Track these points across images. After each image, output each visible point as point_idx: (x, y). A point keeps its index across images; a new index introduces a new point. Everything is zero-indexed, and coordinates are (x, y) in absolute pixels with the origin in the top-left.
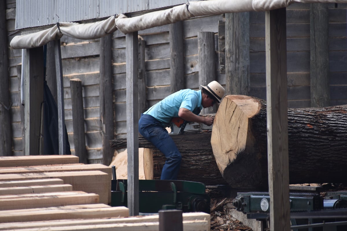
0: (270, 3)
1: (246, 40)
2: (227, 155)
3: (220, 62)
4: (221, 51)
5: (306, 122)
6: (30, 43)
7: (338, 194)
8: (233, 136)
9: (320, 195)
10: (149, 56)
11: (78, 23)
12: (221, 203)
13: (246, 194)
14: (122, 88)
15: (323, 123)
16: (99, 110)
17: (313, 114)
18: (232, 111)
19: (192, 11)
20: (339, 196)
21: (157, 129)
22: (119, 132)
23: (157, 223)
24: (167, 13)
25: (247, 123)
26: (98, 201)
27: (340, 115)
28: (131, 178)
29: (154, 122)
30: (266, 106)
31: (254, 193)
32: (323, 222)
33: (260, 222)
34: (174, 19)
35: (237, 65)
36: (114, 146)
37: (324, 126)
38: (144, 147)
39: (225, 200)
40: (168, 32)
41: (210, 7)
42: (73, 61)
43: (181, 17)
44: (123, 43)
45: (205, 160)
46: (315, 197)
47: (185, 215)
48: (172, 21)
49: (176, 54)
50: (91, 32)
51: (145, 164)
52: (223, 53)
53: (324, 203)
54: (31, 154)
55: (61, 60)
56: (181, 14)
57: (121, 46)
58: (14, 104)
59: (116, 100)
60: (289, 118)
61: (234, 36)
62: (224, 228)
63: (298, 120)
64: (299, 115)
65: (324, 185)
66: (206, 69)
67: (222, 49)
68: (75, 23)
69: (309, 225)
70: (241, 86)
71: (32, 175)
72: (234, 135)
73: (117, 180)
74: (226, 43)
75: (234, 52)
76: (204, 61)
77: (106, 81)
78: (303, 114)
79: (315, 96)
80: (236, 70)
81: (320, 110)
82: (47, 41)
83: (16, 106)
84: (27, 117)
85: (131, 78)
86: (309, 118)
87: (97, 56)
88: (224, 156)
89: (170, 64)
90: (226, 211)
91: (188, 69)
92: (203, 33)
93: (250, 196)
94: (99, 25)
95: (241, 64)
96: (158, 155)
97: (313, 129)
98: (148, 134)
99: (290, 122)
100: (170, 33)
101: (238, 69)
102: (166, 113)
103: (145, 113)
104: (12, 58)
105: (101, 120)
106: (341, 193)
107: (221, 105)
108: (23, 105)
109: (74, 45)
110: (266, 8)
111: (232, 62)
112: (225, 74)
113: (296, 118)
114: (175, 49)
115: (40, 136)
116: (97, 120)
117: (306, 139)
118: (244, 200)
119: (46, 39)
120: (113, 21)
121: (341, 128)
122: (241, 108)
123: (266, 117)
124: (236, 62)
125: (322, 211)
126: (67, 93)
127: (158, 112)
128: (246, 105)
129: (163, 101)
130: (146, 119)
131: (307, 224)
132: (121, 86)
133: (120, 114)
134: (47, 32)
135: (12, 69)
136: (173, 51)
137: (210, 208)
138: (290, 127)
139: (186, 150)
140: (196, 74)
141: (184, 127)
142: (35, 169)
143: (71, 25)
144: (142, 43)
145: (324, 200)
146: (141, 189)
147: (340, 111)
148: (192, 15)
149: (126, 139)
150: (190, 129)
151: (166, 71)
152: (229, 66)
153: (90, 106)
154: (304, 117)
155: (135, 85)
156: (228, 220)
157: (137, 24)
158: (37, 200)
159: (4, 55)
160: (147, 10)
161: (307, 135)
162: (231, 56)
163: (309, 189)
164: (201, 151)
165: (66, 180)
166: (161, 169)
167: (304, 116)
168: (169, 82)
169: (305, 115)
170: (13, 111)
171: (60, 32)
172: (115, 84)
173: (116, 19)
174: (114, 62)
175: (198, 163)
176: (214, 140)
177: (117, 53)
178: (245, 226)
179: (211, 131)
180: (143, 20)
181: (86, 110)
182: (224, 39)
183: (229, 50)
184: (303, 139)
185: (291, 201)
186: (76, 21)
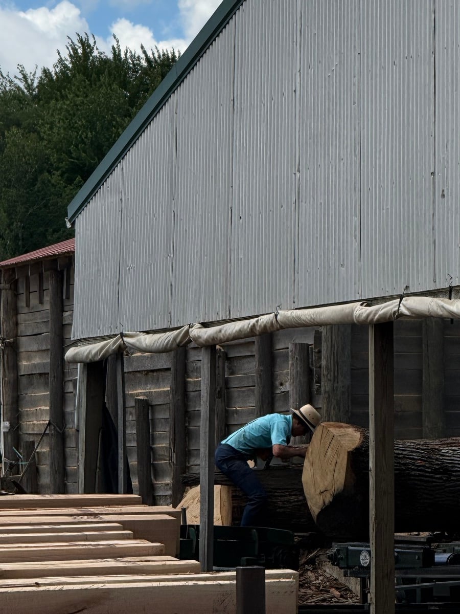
0: (374, 315)
1: (346, 353)
2: (322, 497)
3: (315, 380)
4: (316, 367)
5: (416, 457)
6: (87, 356)
7: (452, 547)
8: (329, 473)
9: (431, 546)
10: (231, 371)
11: (145, 334)
12: (312, 554)
13: (343, 545)
14: (197, 409)
15: (437, 459)
16: (168, 435)
17: (425, 448)
18: (328, 443)
19: (282, 322)
20: (454, 548)
21: (238, 463)
22: (191, 463)
23: (235, 582)
24: (251, 324)
25: (346, 457)
26: (164, 552)
27: (457, 449)
28: (204, 524)
29: (234, 454)
30: (369, 436)
31: (352, 543)
32: (433, 582)
33: (359, 579)
34: (260, 330)
35: (336, 385)
36: (185, 483)
37: (437, 462)
38: (221, 484)
39: (318, 551)
40: (254, 342)
41: (303, 317)
42: (139, 375)
43: (268, 328)
44: (199, 354)
45: (295, 502)
46: (425, 549)
47: (267, 572)
48: (258, 333)
49: (262, 368)
50: (160, 345)
51: (222, 506)
52: (319, 369)
53: (436, 556)
54: (86, 492)
55: (123, 373)
56: (268, 325)
57: (197, 358)
58: (68, 426)
59: (189, 424)
60: (396, 452)
61: (333, 349)
62: (315, 586)
63: (407, 455)
64: (409, 449)
65: (436, 534)
66: (298, 389)
67: (318, 365)
68: (142, 333)
69: (417, 585)
70: (339, 410)
71: (85, 518)
72: (330, 471)
73: (187, 526)
74: (322, 357)
75: (332, 370)
76: (296, 379)
77: (179, 400)
78: (413, 448)
79: (427, 423)
80: (334, 390)
81: (434, 443)
82: (108, 354)
83: (71, 429)
84: (82, 446)
85: (207, 401)
86: (421, 453)
87: (168, 369)
88: (317, 497)
89: (256, 381)
90: (319, 564)
91: (277, 388)
92: (296, 345)
93: (347, 548)
94: (171, 335)
95: (340, 383)
96: (238, 494)
97: (424, 466)
98: (227, 468)
99: (397, 457)
100: (256, 343)
101: (337, 390)
102: (249, 444)
103: (223, 442)
104: (67, 371)
105: (171, 448)
106: (456, 545)
107: (315, 435)
108: (78, 431)
109: (141, 356)
110: (370, 321)
111: (329, 380)
112: (321, 394)
113: (404, 453)
114: (261, 363)
115: (96, 469)
116: (166, 447)
117: (417, 478)
118: (341, 552)
119: (107, 351)
120: (187, 332)
121: (457, 466)
122: (339, 438)
123: (368, 450)
124: (334, 381)
125: (433, 568)
126: (131, 413)
127: (239, 442)
128: (345, 435)
129: (246, 428)
130: (225, 450)
131: (415, 583)
132: (195, 407)
133: (194, 441)
134: (108, 343)
135: (67, 383)
136: (259, 365)
137: (299, 561)
138: (398, 463)
139: (273, 489)
140: (286, 394)
141: (270, 460)
142: (90, 511)
143: (137, 335)
144: (222, 355)
145: (436, 554)
146: (215, 537)
147: (456, 445)
148: (282, 327)
149: (199, 474)
150: (276, 463)
151: (250, 389)
152: (325, 385)
153: (158, 430)
154: (414, 452)
155: (212, 410)
156: (321, 576)
157: (215, 336)
158: (90, 549)
159: (58, 366)
160: (228, 319)
161: (417, 473)
162: (328, 374)
163: (419, 540)
164: (290, 491)
165: (125, 525)
166: (242, 512)
167: (415, 450)
168: (254, 403)
169: (415, 448)
170: (67, 434)
171: (124, 343)
172: (189, 404)
173: (190, 330)
174: (188, 378)
175: (286, 506)
176: (306, 476)
177: (191, 366)
178: (341, 584)
179: (303, 466)
180: (223, 332)
181: (153, 435)
182: (320, 352)
183: (327, 366)
184: (412, 478)
185: (396, 554)
186: (143, 330)
